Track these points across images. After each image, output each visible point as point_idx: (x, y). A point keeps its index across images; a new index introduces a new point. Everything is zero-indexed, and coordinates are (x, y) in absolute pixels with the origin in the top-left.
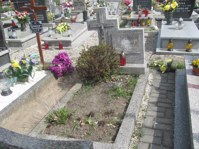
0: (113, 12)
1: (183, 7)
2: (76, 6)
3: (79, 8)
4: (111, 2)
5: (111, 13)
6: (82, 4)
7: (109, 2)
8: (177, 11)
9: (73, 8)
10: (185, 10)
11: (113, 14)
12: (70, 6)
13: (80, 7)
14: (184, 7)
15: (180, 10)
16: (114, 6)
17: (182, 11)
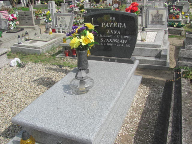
0: (63, 29)
1: (117, 39)
2: (23, 19)
3: (27, 23)
4: (62, 16)
5: (61, 30)
6: (29, 17)
7: (59, 16)
8: (109, 44)
9: (18, 23)
10: (121, 44)
11: (63, 32)
12: (14, 20)
13: (28, 21)
14: (120, 39)
15: (114, 43)
16: (65, 21)
17: (117, 45)
